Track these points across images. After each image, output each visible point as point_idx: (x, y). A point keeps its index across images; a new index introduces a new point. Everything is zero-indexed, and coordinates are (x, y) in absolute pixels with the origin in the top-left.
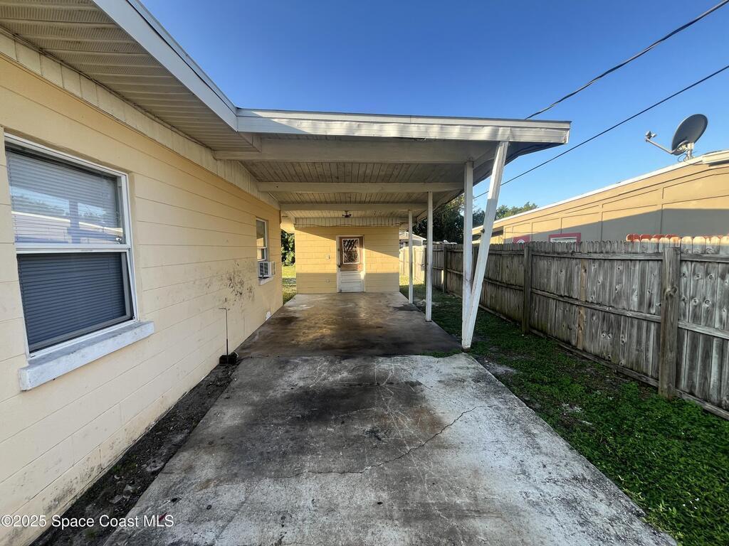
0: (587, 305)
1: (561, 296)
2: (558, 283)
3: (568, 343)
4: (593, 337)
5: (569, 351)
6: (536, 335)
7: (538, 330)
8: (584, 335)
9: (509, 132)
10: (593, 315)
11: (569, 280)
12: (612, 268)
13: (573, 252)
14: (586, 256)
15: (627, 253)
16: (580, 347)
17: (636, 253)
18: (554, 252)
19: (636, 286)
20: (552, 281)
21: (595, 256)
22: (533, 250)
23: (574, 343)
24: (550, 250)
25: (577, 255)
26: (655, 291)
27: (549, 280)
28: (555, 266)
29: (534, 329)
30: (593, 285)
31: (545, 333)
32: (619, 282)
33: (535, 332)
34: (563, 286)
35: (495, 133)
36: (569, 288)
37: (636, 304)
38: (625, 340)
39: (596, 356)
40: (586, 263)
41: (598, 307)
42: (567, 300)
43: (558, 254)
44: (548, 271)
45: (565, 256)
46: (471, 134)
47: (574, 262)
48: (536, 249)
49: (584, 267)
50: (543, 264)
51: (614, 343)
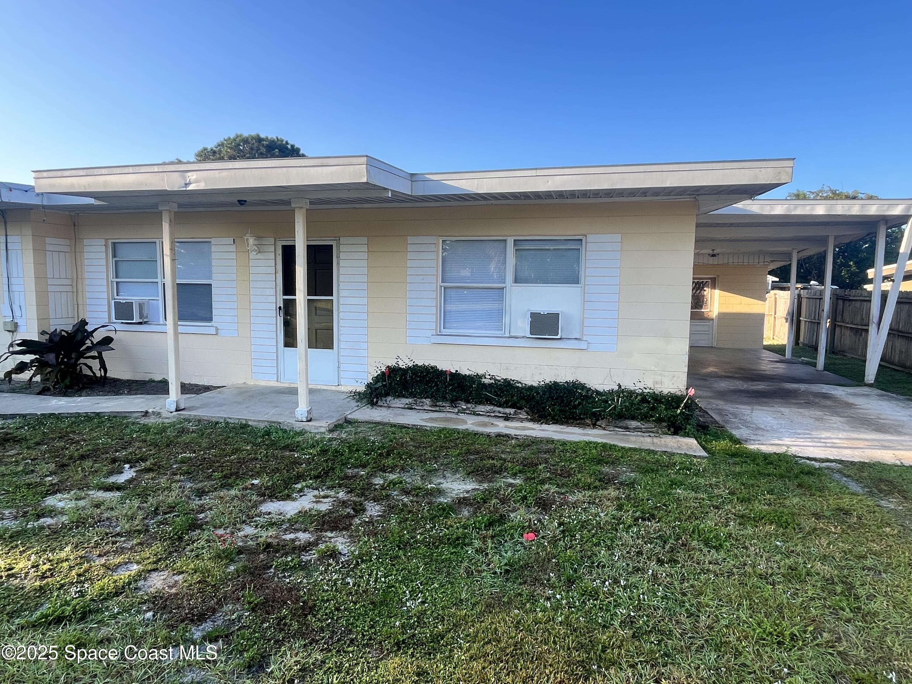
35: (908, 209)
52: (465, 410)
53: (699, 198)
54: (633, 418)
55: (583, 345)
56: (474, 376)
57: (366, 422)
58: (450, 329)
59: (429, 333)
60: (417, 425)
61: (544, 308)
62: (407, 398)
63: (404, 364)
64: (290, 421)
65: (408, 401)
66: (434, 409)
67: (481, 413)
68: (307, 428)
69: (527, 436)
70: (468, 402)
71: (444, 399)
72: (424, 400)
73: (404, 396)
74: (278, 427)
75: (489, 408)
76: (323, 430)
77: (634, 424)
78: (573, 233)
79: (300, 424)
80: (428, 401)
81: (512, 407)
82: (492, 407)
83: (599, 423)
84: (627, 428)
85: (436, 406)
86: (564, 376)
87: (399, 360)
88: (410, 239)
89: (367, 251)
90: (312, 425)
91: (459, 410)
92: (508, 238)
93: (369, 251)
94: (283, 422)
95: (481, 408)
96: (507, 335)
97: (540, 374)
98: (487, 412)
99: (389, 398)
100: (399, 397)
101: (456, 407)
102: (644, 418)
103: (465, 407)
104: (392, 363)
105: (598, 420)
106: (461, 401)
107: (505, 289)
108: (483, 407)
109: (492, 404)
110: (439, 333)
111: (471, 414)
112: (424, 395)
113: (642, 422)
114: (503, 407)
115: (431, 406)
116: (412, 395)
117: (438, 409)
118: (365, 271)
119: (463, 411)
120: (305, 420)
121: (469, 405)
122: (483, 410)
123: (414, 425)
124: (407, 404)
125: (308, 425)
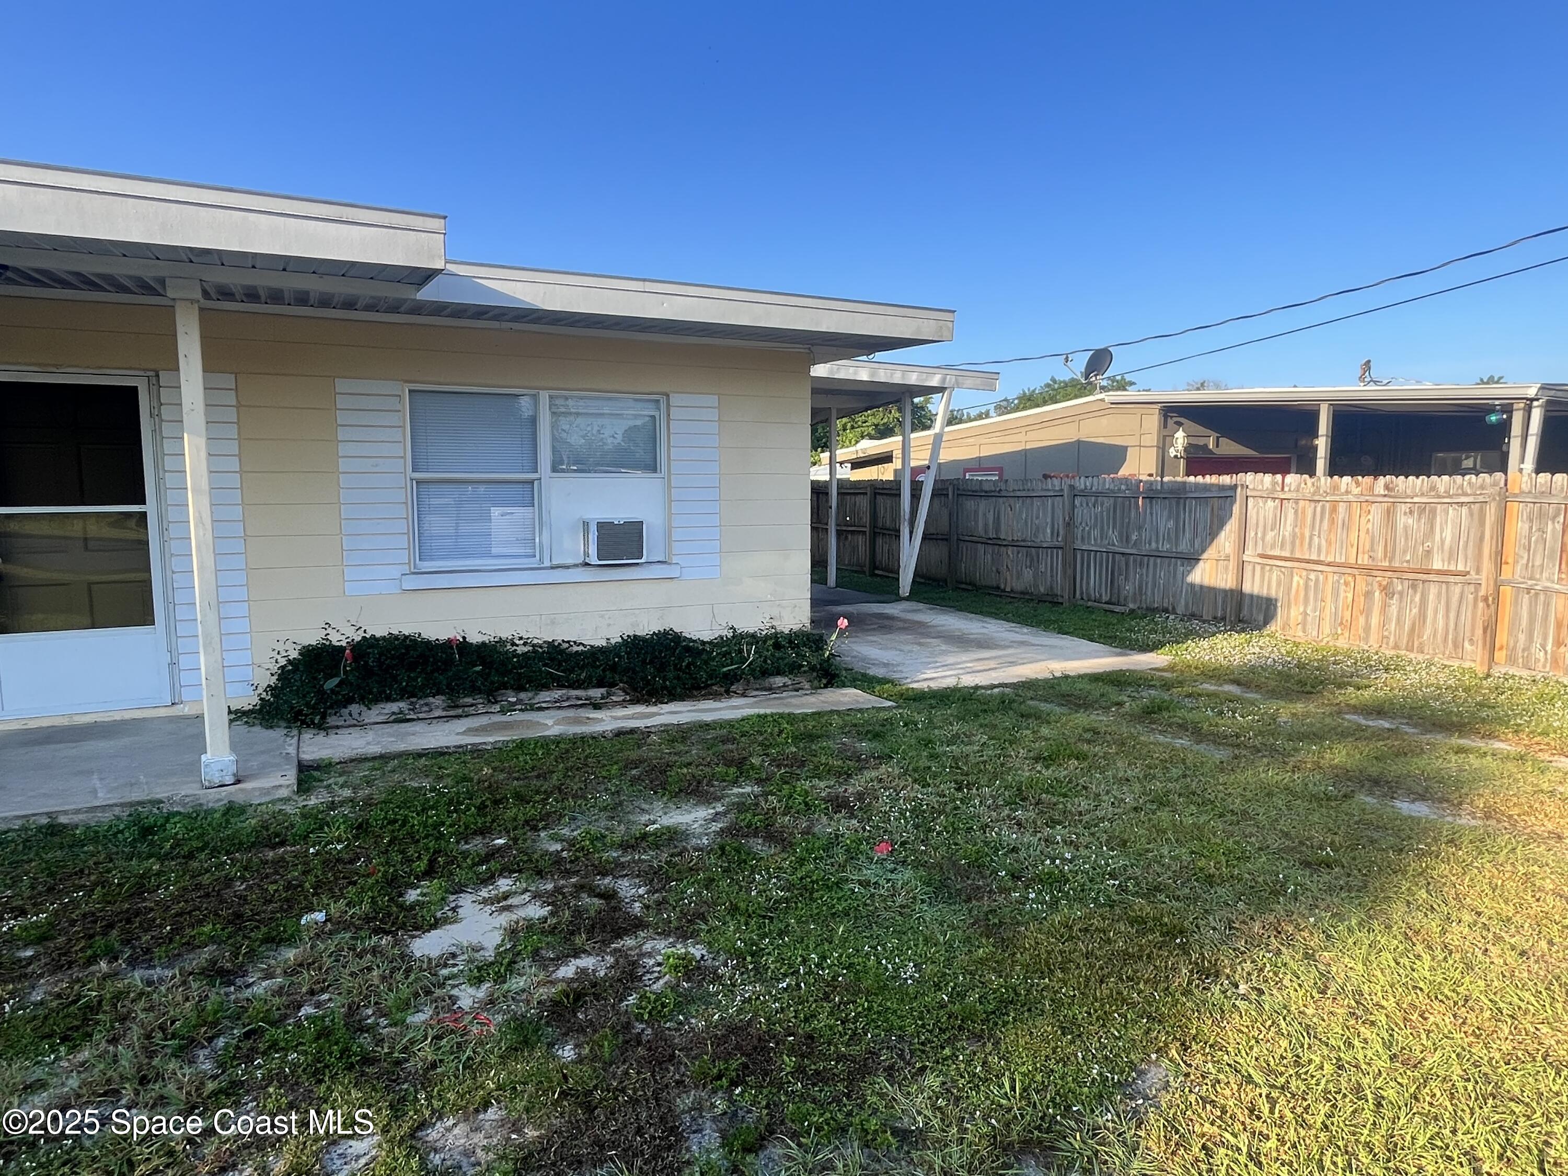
0: (1014, 544)
1: (990, 539)
2: (986, 525)
3: (998, 588)
4: (1019, 575)
5: (997, 596)
6: (964, 589)
7: (966, 584)
8: (1012, 576)
9: (954, 380)
10: (1018, 553)
11: (997, 520)
12: (1032, 504)
13: (1000, 490)
14: (1012, 494)
15: (1043, 490)
16: (1008, 589)
17: (1048, 490)
18: (982, 491)
19: (1049, 520)
20: (981, 524)
21: (1018, 494)
22: (958, 489)
23: (1002, 587)
24: (978, 488)
25: (1003, 494)
26: (1061, 522)
27: (976, 522)
28: (983, 504)
29: (962, 583)
30: (1018, 522)
31: (975, 585)
32: (1037, 518)
33: (963, 586)
34: (991, 527)
35: (944, 380)
36: (997, 530)
37: (1049, 535)
38: (1043, 570)
39: (1022, 593)
40: (1012, 501)
41: (1023, 544)
42: (996, 542)
43: (986, 492)
44: (976, 512)
45: (993, 494)
46: (926, 380)
47: (1001, 500)
48: (961, 488)
49: (1010, 506)
50: (970, 504)
51: (1035, 576)
52: (514, 704)
53: (814, 349)
54: (779, 672)
55: (673, 572)
56: (496, 642)
57: (352, 761)
58: (432, 560)
59: (395, 572)
60: (466, 746)
61: (619, 515)
62: (395, 700)
63: (343, 638)
64: (190, 792)
65: (394, 707)
66: (452, 713)
67: (544, 705)
68: (240, 799)
69: (665, 725)
70: (520, 688)
71: (474, 690)
72: (431, 699)
73: (389, 699)
74: (155, 810)
75: (558, 694)
76: (284, 793)
77: (779, 681)
78: (647, 391)
79: (220, 793)
80: (438, 701)
81: (600, 685)
82: (564, 692)
83: (733, 688)
84: (770, 689)
85: (457, 707)
86: (646, 626)
87: (329, 631)
88: (342, 385)
89: (234, 403)
90: (254, 789)
91: (502, 707)
92: (541, 392)
93: (239, 406)
94: (169, 799)
95: (545, 696)
96: (547, 564)
97: (609, 625)
98: (556, 702)
99: (354, 708)
100: (377, 701)
101: (496, 702)
102: (793, 669)
103: (514, 699)
104: (313, 638)
105: (732, 684)
106: (507, 689)
107: (536, 483)
108: (547, 693)
109: (561, 686)
110: (412, 570)
111: (527, 710)
112: (431, 689)
113: (790, 676)
114: (586, 688)
115: (444, 709)
116: (405, 694)
117: (460, 711)
118: (234, 448)
119: (511, 708)
120: (229, 780)
121: (523, 695)
122: (548, 699)
123: (460, 746)
124: (393, 713)
125: (242, 790)
